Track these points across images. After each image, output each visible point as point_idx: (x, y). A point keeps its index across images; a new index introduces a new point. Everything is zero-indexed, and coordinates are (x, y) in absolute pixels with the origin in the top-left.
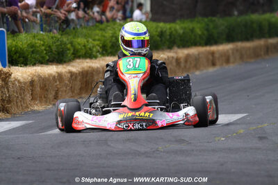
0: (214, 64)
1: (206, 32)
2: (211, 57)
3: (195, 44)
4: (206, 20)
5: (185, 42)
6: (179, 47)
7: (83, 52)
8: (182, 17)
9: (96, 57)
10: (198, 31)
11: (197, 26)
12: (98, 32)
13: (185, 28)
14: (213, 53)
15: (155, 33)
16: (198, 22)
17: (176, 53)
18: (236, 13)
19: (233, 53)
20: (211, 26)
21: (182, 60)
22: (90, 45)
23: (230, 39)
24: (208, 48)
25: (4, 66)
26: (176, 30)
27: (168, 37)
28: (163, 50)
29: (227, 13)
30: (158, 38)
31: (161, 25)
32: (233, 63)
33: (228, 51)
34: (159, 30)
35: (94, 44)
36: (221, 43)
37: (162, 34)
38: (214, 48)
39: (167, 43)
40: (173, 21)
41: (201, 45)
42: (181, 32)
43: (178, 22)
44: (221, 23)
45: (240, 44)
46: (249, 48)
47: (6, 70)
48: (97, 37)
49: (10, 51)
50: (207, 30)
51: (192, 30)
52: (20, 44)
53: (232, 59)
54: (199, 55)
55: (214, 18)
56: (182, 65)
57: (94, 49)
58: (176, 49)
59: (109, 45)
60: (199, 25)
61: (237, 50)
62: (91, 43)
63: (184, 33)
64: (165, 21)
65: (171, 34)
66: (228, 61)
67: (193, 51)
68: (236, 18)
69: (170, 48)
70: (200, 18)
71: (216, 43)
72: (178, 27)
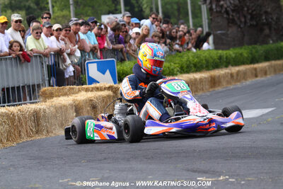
0: (256, 76)
1: (250, 55)
2: (254, 72)
3: (243, 63)
4: (250, 47)
5: (237, 62)
6: (232, 66)
7: (167, 72)
8: (234, 46)
9: (176, 75)
10: (245, 55)
11: (244, 51)
12: (177, 58)
13: (236, 53)
14: (255, 69)
15: (216, 57)
16: (245, 49)
17: (230, 70)
18: (271, 42)
19: (269, 68)
20: (254, 51)
21: (235, 75)
22: (172, 67)
23: (267, 59)
24: (252, 66)
25: (115, 83)
26: (230, 55)
27: (225, 60)
28: (222, 68)
29: (265, 42)
30: (218, 61)
31: (220, 51)
32: (270, 74)
33: (265, 67)
34: (219, 55)
35: (175, 66)
36: (261, 62)
37: (220, 58)
38: (256, 66)
39: (225, 64)
40: (228, 49)
41: (247, 64)
42: (233, 56)
43: (231, 49)
44: (261, 49)
45: (273, 62)
46: (280, 65)
47: (115, 86)
48: (177, 62)
49: (119, 73)
50: (251, 54)
51: (241, 54)
52: (125, 68)
53: (268, 73)
54: (246, 70)
55: (255, 46)
56: (235, 77)
57: (175, 70)
58: (230, 67)
59: (185, 66)
60: (246, 51)
61: (272, 66)
62: (173, 66)
63: (236, 56)
64: (223, 49)
65: (226, 58)
66: (266, 73)
67: (242, 68)
68: (271, 45)
69: (226, 66)
70: (246, 47)
71: (257, 62)
72: (231, 53)
